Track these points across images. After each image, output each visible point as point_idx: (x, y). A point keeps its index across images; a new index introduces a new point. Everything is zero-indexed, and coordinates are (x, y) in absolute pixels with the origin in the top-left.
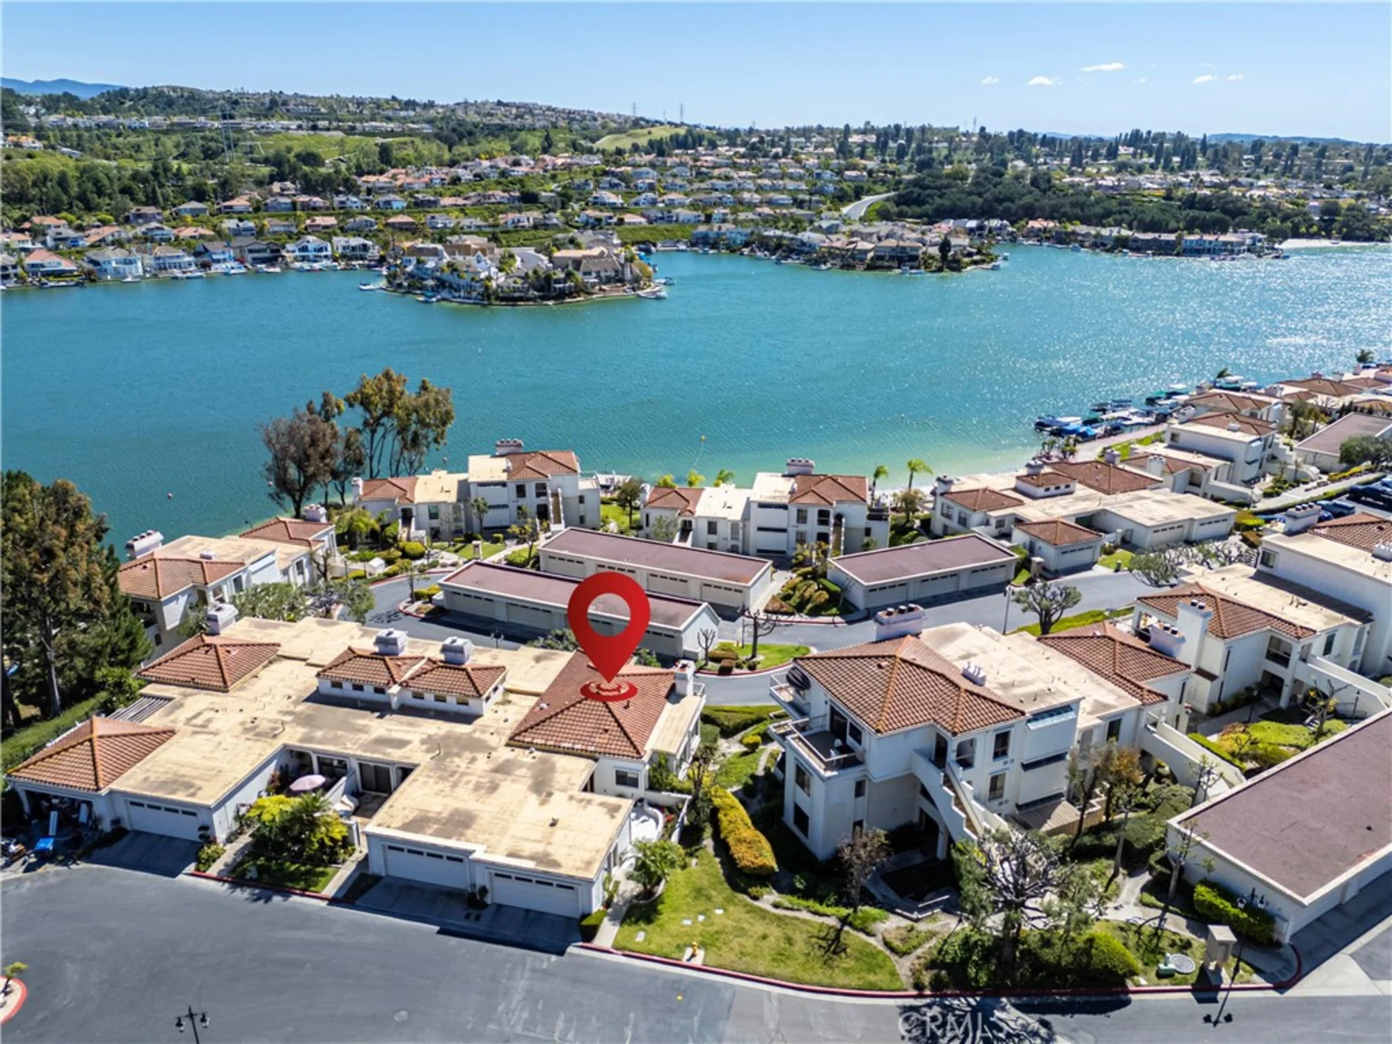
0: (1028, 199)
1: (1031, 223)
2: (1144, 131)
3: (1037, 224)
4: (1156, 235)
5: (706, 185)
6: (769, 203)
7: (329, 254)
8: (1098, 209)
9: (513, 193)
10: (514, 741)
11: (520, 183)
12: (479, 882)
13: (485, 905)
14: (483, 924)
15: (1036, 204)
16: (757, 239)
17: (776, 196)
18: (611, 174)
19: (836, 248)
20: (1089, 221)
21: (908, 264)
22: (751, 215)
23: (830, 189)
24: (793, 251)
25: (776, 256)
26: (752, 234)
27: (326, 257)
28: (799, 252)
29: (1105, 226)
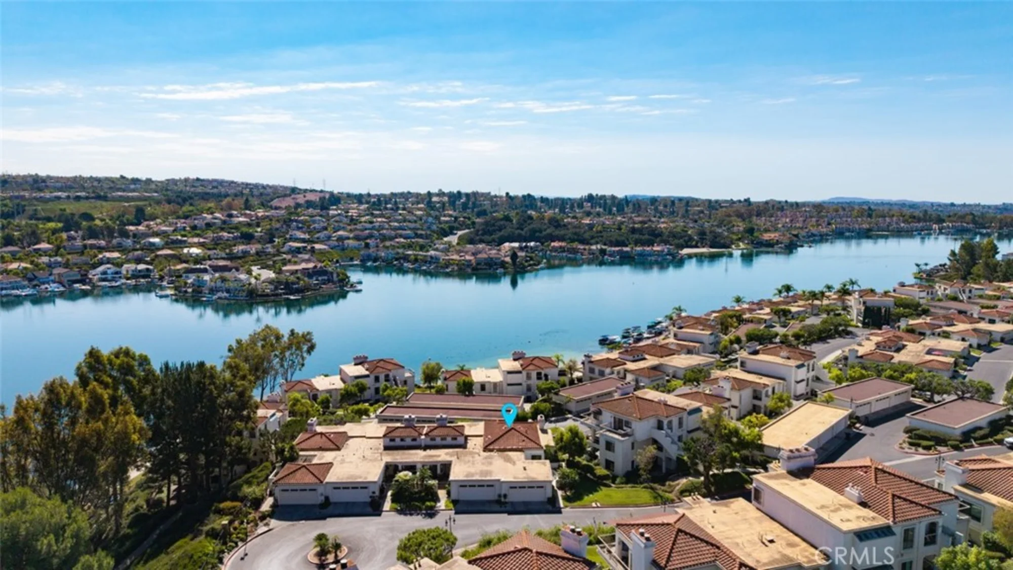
1: (553, 244)
3: (556, 244)
4: (621, 248)
5: (359, 226)
6: (401, 236)
7: (122, 275)
8: (587, 236)
9: (235, 234)
10: (486, 449)
11: (236, 228)
12: (503, 492)
13: (506, 503)
14: (509, 508)
15: (553, 234)
16: (402, 256)
17: (404, 232)
18: (296, 221)
19: (452, 260)
20: (583, 242)
21: (495, 267)
22: (393, 243)
23: (434, 227)
24: (426, 262)
25: (416, 265)
26: (398, 253)
27: (120, 277)
28: (430, 263)
29: (591, 244)
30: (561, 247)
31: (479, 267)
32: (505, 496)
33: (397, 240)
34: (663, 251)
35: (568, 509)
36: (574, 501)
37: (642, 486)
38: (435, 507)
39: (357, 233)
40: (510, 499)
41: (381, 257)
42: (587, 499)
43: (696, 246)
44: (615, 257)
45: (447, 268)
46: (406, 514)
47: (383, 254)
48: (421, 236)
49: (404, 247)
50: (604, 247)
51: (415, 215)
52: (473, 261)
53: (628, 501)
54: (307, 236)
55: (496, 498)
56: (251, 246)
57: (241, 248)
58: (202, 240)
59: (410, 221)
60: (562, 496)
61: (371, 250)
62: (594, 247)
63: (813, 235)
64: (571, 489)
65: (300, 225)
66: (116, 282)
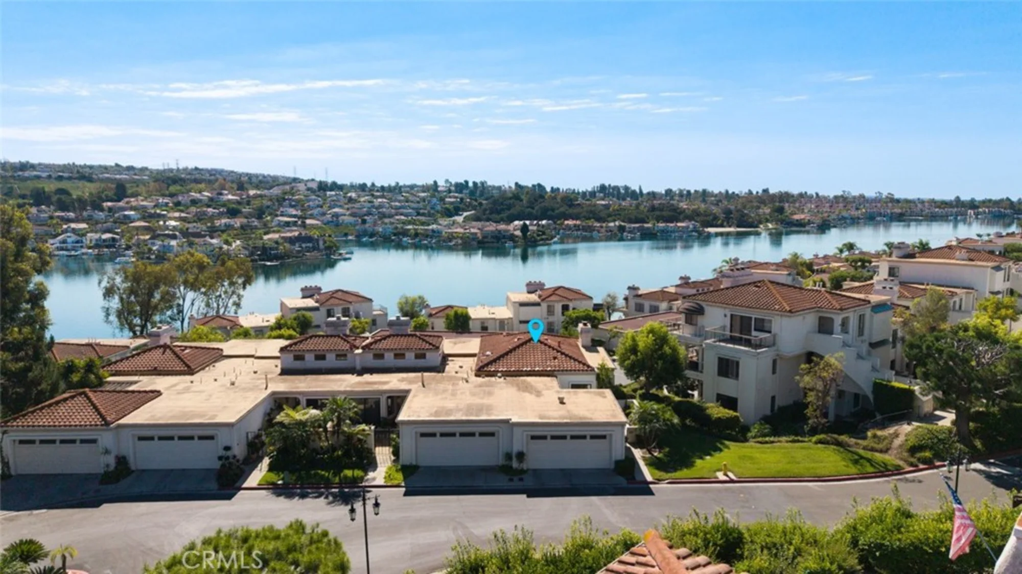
0: (562, 209)
1: (566, 222)
2: (607, 185)
3: (570, 222)
4: (641, 225)
5: (357, 205)
6: (402, 214)
7: (84, 245)
8: (603, 215)
9: (221, 210)
10: (481, 371)
11: (224, 205)
12: (516, 448)
13: (523, 472)
14: (529, 482)
15: (567, 212)
16: (401, 231)
17: (405, 211)
18: (289, 200)
19: (456, 233)
20: (599, 220)
21: (503, 240)
22: (392, 220)
23: (439, 208)
24: (427, 236)
25: (417, 240)
26: (396, 228)
27: (82, 247)
28: (432, 237)
29: (609, 222)
30: (575, 226)
31: (486, 240)
32: (521, 456)
33: (397, 217)
34: (688, 227)
35: (663, 486)
36: (675, 470)
37: (814, 439)
38: (362, 479)
39: (354, 210)
40: (531, 463)
41: (378, 233)
42: (703, 464)
43: (722, 226)
44: (635, 234)
45: (450, 241)
46: (290, 496)
47: (380, 230)
48: (423, 215)
49: (404, 223)
50: (623, 224)
51: (419, 197)
52: (479, 235)
53: (796, 469)
54: (299, 213)
55: (501, 461)
56: (236, 220)
57: (224, 221)
58: (183, 215)
59: (412, 202)
60: (644, 459)
61: (367, 225)
62: (612, 224)
63: (844, 218)
64: (660, 447)
65: (293, 203)
66: (76, 251)
